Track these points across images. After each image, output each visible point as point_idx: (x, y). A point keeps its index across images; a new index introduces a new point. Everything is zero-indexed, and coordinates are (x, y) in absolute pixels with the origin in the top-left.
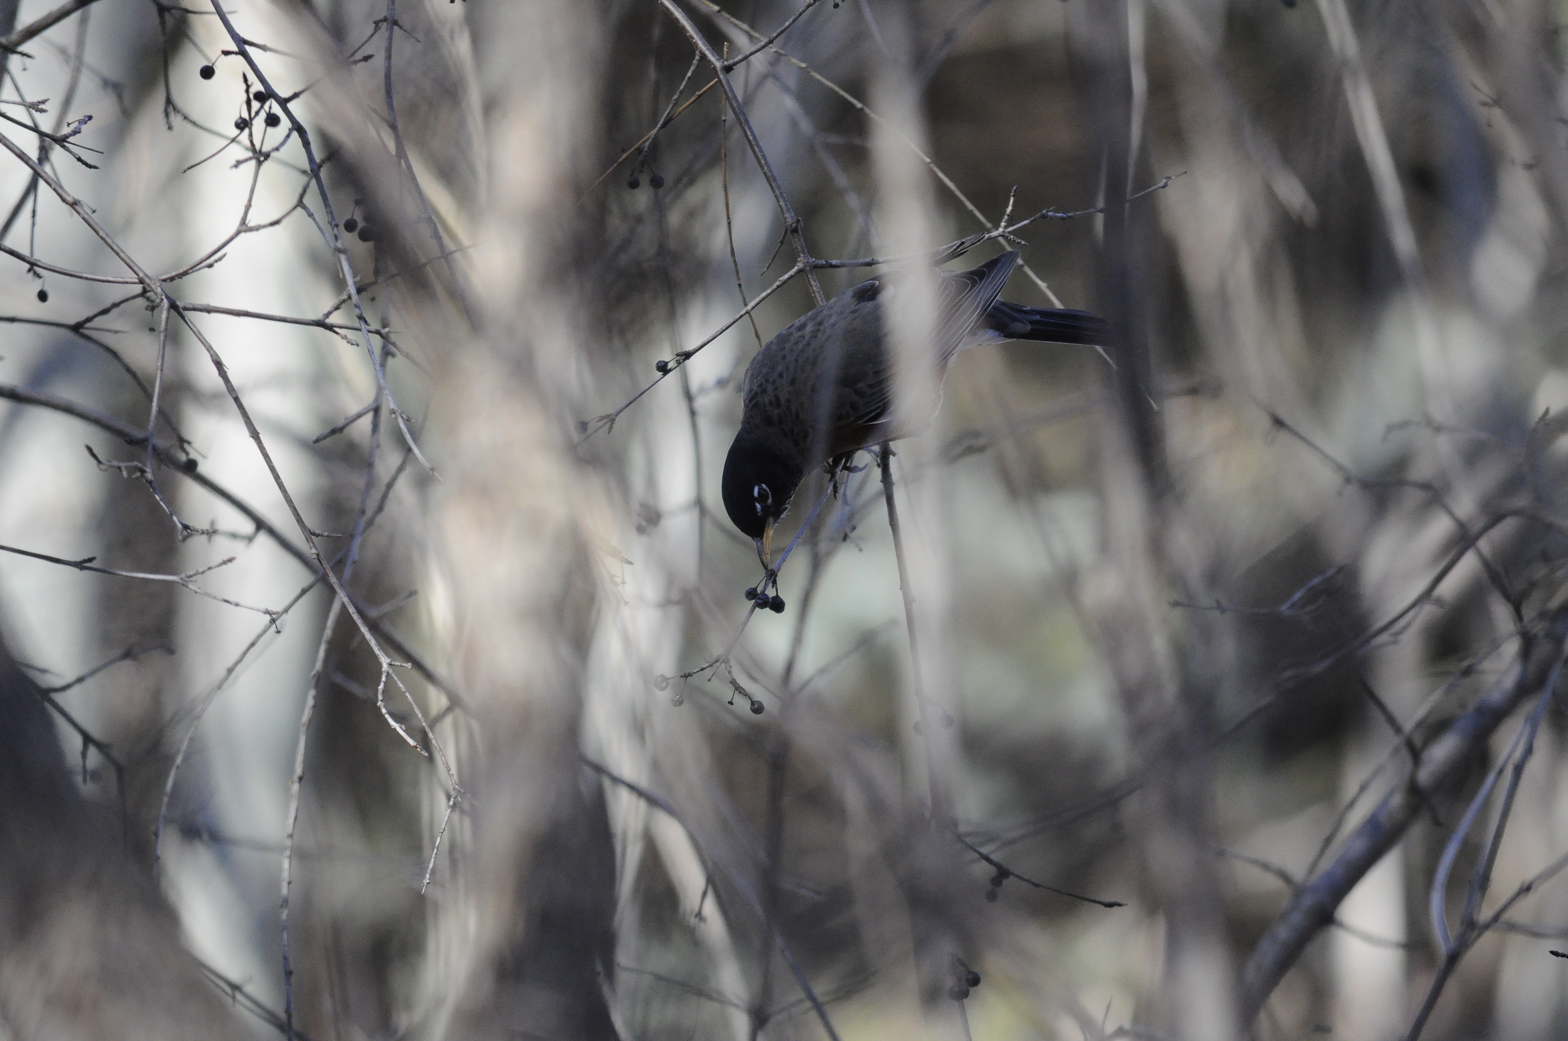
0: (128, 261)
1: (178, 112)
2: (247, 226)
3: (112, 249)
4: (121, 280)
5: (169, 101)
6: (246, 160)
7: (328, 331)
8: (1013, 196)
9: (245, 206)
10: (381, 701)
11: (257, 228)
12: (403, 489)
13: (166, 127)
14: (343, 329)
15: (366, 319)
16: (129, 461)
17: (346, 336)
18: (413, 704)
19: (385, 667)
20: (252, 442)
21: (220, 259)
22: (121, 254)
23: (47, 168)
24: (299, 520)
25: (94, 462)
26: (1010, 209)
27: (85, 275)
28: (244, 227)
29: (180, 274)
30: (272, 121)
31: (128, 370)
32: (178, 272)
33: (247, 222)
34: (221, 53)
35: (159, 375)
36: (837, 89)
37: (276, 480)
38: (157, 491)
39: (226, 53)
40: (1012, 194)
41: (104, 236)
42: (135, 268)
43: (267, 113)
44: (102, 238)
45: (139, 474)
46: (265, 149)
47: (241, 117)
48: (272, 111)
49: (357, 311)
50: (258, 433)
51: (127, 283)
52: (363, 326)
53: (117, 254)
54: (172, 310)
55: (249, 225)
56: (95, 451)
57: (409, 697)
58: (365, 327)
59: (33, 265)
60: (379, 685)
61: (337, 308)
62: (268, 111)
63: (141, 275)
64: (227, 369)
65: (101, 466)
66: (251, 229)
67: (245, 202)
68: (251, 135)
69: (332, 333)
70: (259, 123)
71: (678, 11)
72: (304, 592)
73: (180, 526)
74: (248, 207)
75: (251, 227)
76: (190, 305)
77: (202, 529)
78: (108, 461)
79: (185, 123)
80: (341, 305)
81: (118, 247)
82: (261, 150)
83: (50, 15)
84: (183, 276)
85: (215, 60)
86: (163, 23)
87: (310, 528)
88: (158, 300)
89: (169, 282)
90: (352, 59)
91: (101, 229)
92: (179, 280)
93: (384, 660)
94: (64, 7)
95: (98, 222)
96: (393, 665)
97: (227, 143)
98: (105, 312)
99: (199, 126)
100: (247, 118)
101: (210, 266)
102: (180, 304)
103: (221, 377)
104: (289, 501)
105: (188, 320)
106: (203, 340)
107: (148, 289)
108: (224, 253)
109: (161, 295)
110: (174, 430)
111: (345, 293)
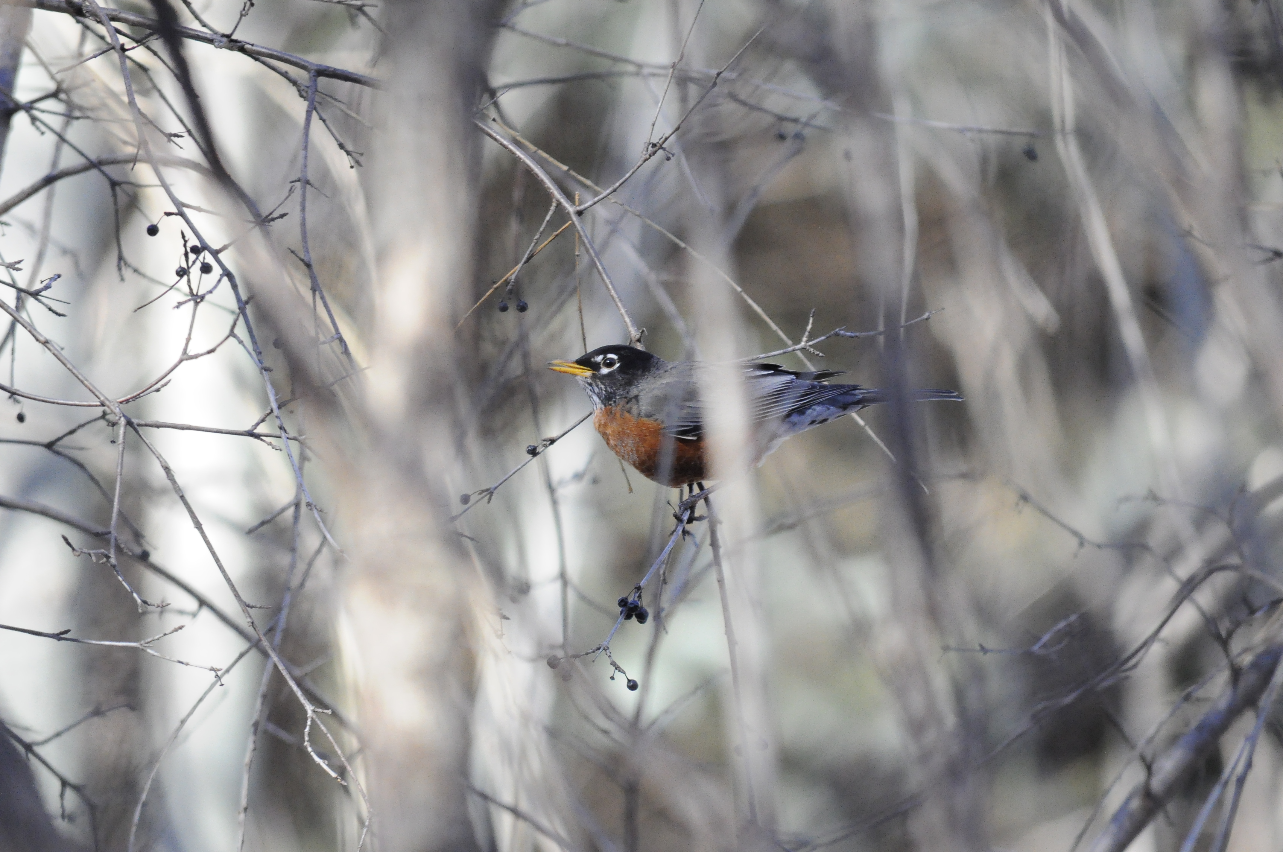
0: (91, 388)
1: (129, 266)
2: (188, 354)
3: (78, 378)
4: (86, 403)
5: (121, 258)
6: (186, 302)
7: (256, 440)
8: (812, 317)
9: (186, 339)
10: (308, 741)
11: (196, 356)
12: (322, 566)
13: (119, 279)
14: (268, 438)
15: (286, 429)
16: (96, 549)
17: (271, 443)
18: (334, 743)
19: (310, 713)
20: (196, 532)
21: (166, 384)
22: (86, 382)
23: (24, 315)
24: (237, 595)
25: (70, 549)
26: (809, 327)
27: (56, 401)
28: (186, 356)
29: (134, 397)
30: (206, 269)
31: (92, 478)
32: (132, 395)
33: (187, 352)
34: (164, 214)
35: (119, 479)
36: (666, 232)
37: (217, 563)
38: (120, 573)
39: (168, 214)
40: (811, 315)
41: (71, 368)
42: (97, 393)
43: (202, 263)
44: (68, 369)
45: (105, 560)
46: (200, 294)
47: (180, 267)
48: (206, 261)
49: (278, 422)
50: (201, 525)
51: (90, 406)
52: (283, 434)
53: (82, 382)
54: (128, 427)
55: (190, 354)
56: (70, 541)
57: (331, 738)
58: (285, 435)
59: (13, 394)
60: (305, 728)
61: (263, 420)
62: (202, 261)
63: (102, 398)
64: (174, 472)
65: (75, 552)
66: (191, 358)
67: (186, 336)
68: (189, 281)
69: (259, 441)
70: (195, 271)
71: (538, 168)
72: (242, 655)
73: (139, 601)
74: (188, 340)
75: (191, 356)
76: (143, 422)
77: (156, 605)
78: (80, 549)
79: (135, 275)
80: (265, 418)
81: (82, 376)
82: (197, 293)
83: (22, 192)
84: (136, 399)
85: (158, 220)
86: (115, 195)
87: (246, 602)
88: (117, 418)
89: (125, 404)
90: (270, 217)
91: (69, 362)
92: (133, 402)
93: (309, 708)
94: (33, 186)
95: (66, 357)
96: (317, 711)
97: (168, 289)
98: (72, 432)
99: (144, 276)
100: (186, 267)
101: (158, 390)
102: (135, 421)
103: (170, 479)
104: (228, 580)
105: (141, 434)
106: (154, 451)
107: (108, 411)
108: (170, 379)
109: (119, 415)
110: (131, 527)
111: (269, 408)
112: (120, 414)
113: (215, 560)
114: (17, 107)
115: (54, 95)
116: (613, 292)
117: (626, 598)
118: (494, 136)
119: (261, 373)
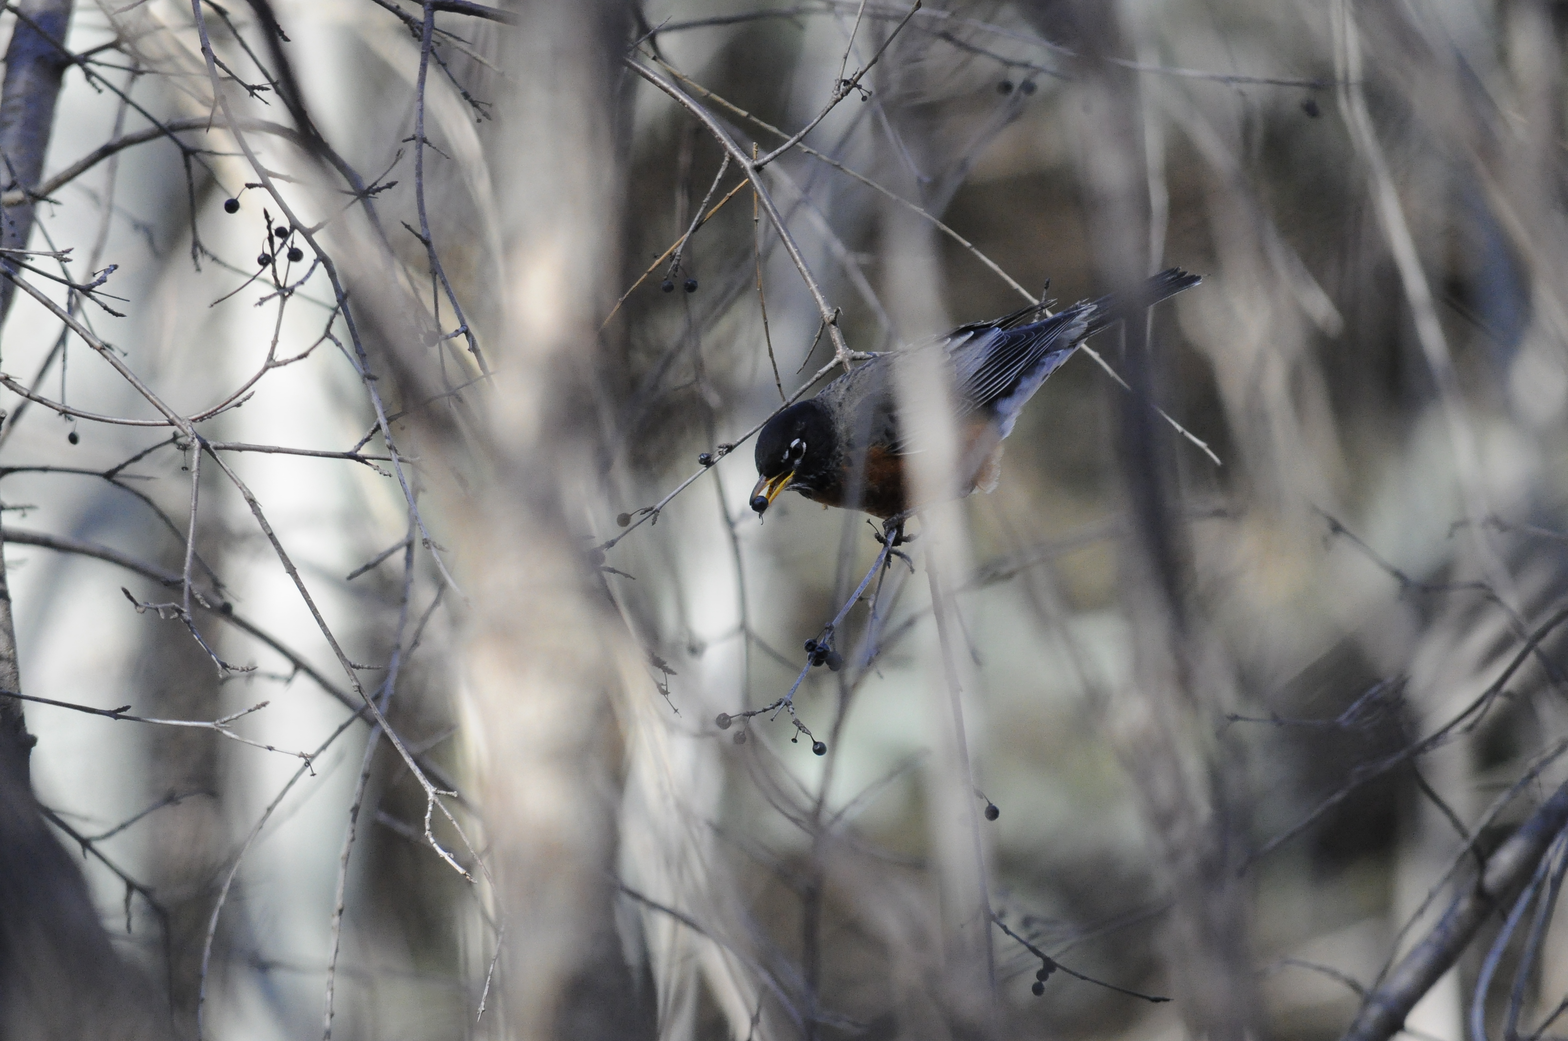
0: (158, 403)
1: (206, 253)
2: (274, 361)
3: (142, 392)
4: (150, 422)
5: (196, 244)
6: (270, 297)
7: (360, 463)
9: (272, 342)
10: (429, 830)
11: (285, 363)
13: (194, 268)
14: (375, 461)
15: (397, 449)
16: (165, 602)
17: (378, 466)
18: (461, 832)
19: (431, 796)
20: (289, 577)
21: (248, 398)
22: (151, 396)
23: (77, 318)
24: (340, 654)
25: (132, 604)
27: (115, 420)
28: (271, 363)
29: (209, 414)
30: (295, 255)
31: (162, 515)
32: (207, 412)
33: (274, 358)
34: (245, 186)
35: (193, 515)
38: (195, 631)
39: (250, 186)
41: (133, 379)
42: (165, 410)
43: (290, 248)
44: (130, 381)
45: (176, 615)
46: (288, 285)
47: (264, 253)
48: (294, 246)
49: (387, 442)
50: (295, 569)
51: (157, 425)
52: (393, 456)
53: (147, 396)
54: (203, 450)
55: (277, 360)
56: (132, 594)
57: (457, 825)
58: (396, 457)
59: (65, 413)
60: (426, 814)
61: (368, 439)
62: (290, 246)
63: (171, 416)
64: (260, 505)
65: (138, 608)
66: (279, 365)
67: (272, 338)
68: (274, 270)
69: (363, 465)
70: (282, 258)
71: (705, 114)
72: (341, 729)
73: (219, 666)
74: (275, 343)
75: (279, 362)
76: (222, 445)
77: (240, 669)
78: (145, 603)
79: (214, 264)
80: (371, 436)
81: (147, 390)
82: (285, 284)
83: (77, 164)
84: (213, 415)
85: (238, 194)
86: (188, 166)
87: (351, 661)
88: (190, 439)
89: (199, 422)
90: (375, 187)
91: (130, 372)
92: (209, 419)
93: (430, 790)
94: (90, 157)
95: (127, 366)
96: (439, 794)
97: (250, 279)
98: (137, 459)
99: (224, 265)
100: (270, 254)
101: (239, 405)
102: (212, 444)
103: (255, 514)
104: (328, 635)
105: (219, 460)
106: (236, 479)
107: (180, 432)
108: (253, 391)
109: (192, 436)
110: (209, 574)
111: (375, 424)
112: (193, 434)
113: (313, 612)
114: (70, 60)
115: (114, 46)
116: (801, 264)
117: (815, 641)
118: (651, 78)
119: (364, 382)
